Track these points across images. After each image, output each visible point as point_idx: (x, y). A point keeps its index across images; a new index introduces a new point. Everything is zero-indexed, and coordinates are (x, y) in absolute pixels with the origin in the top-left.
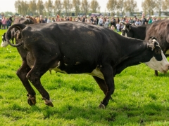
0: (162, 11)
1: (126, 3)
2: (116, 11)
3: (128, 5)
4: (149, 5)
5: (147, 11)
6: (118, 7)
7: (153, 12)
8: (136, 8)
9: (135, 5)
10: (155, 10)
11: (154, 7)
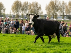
0: (65, 14)
1: (30, 6)
2: (20, 14)
3: (32, 8)
4: (53, 9)
5: (51, 14)
6: (23, 10)
7: (56, 15)
8: (40, 11)
9: (39, 8)
10: (58, 13)
11: (58, 10)
